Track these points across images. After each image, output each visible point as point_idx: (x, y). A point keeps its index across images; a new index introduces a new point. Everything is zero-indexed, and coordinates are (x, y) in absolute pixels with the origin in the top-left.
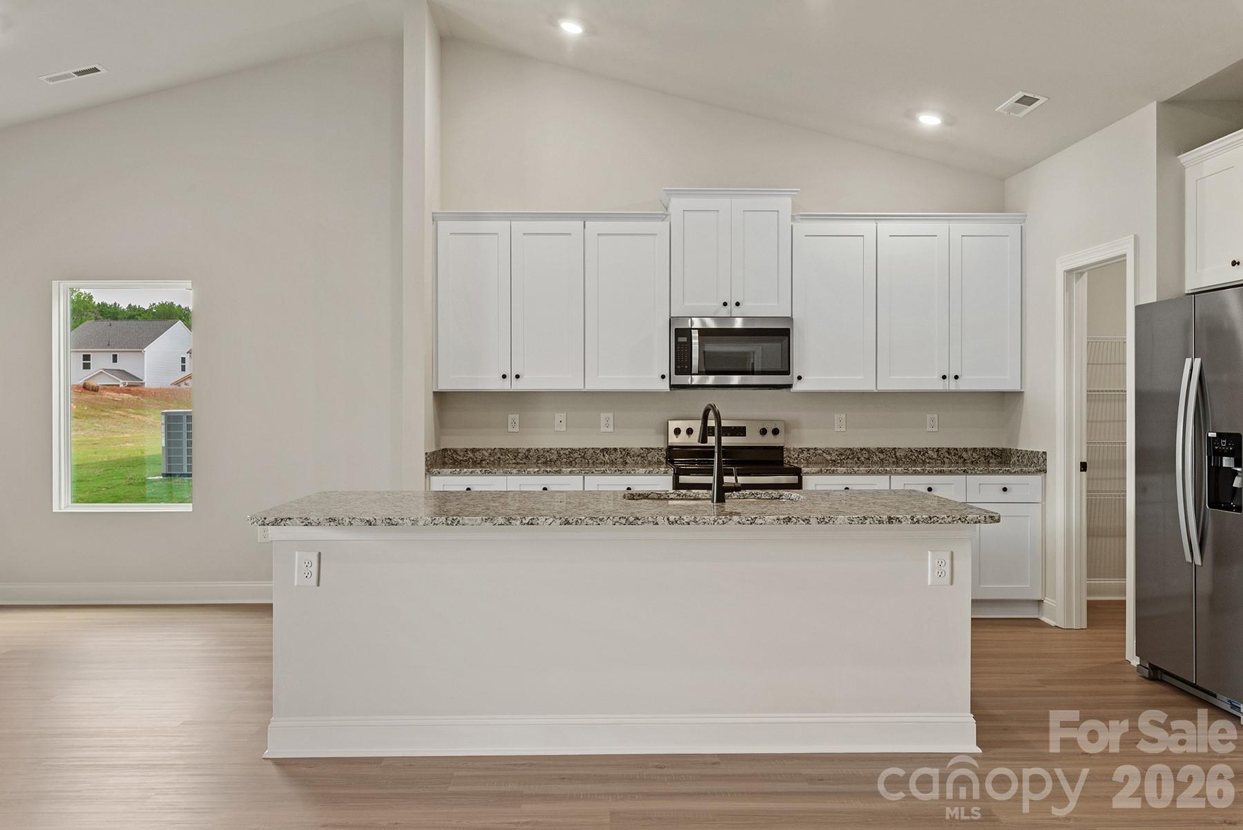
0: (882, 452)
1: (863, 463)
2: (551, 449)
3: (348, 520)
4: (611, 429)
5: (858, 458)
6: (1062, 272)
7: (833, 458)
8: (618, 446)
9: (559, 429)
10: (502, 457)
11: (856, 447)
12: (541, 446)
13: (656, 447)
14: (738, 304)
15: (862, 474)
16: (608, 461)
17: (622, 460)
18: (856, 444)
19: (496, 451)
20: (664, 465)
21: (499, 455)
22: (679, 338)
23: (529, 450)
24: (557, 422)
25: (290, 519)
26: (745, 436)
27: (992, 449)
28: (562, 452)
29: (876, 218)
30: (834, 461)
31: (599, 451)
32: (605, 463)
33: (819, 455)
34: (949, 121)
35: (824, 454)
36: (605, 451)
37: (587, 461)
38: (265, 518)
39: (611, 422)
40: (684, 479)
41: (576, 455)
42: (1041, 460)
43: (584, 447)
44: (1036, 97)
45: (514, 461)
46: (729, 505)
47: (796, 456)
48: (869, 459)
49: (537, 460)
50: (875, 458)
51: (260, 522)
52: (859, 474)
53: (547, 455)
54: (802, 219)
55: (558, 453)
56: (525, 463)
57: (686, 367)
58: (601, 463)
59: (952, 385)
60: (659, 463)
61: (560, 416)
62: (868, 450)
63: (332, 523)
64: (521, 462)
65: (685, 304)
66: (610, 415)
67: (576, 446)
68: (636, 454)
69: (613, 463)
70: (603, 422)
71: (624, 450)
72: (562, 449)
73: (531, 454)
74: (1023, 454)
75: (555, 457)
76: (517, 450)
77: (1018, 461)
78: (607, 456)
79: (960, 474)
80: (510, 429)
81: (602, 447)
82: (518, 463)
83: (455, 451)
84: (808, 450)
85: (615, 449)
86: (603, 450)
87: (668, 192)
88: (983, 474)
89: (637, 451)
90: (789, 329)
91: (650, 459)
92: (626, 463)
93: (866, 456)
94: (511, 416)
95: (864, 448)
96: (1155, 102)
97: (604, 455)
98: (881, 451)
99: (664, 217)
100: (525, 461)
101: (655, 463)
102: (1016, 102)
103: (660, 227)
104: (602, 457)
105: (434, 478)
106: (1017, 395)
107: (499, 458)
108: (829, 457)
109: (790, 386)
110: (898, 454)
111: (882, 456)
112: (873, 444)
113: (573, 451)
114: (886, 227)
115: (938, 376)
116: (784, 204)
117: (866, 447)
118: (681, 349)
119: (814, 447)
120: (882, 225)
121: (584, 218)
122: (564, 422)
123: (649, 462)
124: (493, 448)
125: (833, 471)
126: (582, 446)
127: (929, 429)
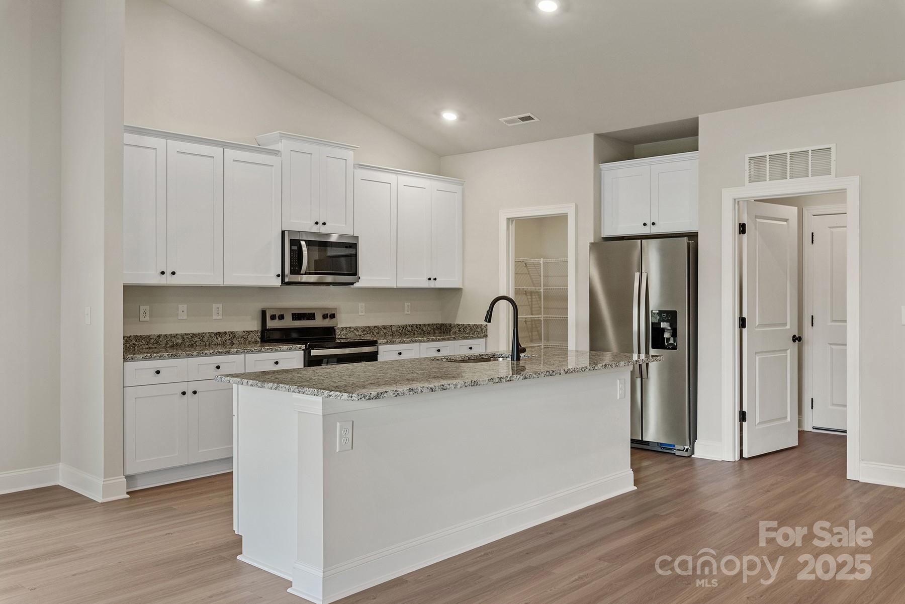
0: (385, 329)
2: (177, 335)
3: (420, 389)
4: (220, 317)
5: (373, 333)
6: (505, 219)
8: (227, 331)
9: (182, 318)
10: (136, 343)
11: (371, 325)
12: (168, 332)
16: (220, 343)
17: (230, 341)
19: (131, 338)
20: (259, 344)
21: (134, 342)
22: (292, 247)
23: (159, 336)
24: (180, 312)
25: (386, 392)
26: (315, 319)
27: (436, 324)
28: (185, 337)
31: (213, 335)
32: (218, 344)
33: (352, 331)
34: (462, 117)
35: (355, 332)
36: (218, 334)
37: (204, 343)
38: (371, 394)
39: (220, 311)
40: (314, 352)
41: (196, 339)
42: (485, 329)
43: (203, 332)
44: (532, 116)
45: (147, 346)
49: (166, 344)
51: (367, 397)
53: (173, 339)
54: (359, 167)
55: (183, 338)
56: (156, 348)
57: (297, 269)
58: (215, 344)
59: (432, 284)
60: (256, 342)
61: (183, 307)
63: (411, 393)
64: (153, 346)
66: (220, 306)
67: (196, 331)
68: (240, 336)
69: (223, 344)
71: (232, 333)
72: (185, 334)
73: (161, 339)
74: (465, 327)
75: (180, 341)
76: (149, 336)
77: (460, 331)
78: (219, 339)
79: (451, 340)
82: (150, 348)
85: (225, 333)
86: (216, 334)
87: (282, 135)
88: (462, 339)
89: (240, 334)
90: (356, 244)
91: (249, 339)
92: (233, 344)
93: (377, 331)
96: (593, 134)
97: (217, 338)
98: (385, 327)
100: (155, 345)
101: (253, 343)
102: (519, 118)
104: (216, 340)
106: (457, 291)
107: (134, 344)
110: (393, 329)
111: (385, 331)
113: (194, 335)
115: (426, 278)
117: (377, 325)
118: (293, 255)
119: (349, 326)
122: (185, 311)
123: (249, 341)
124: (129, 336)
126: (201, 331)
127: (406, 313)
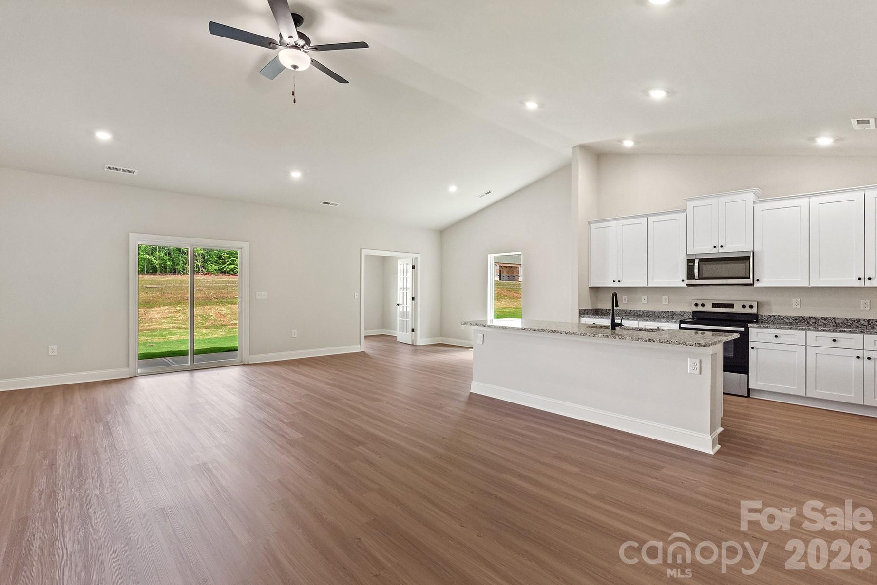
1: (811, 325)
7: (791, 321)
13: (688, 311)
14: (722, 246)
15: (786, 329)
18: (806, 314)
29: (810, 196)
30: (792, 323)
46: (617, 332)
47: (767, 319)
48: (815, 323)
50: (820, 323)
52: (784, 329)
62: (815, 318)
65: (695, 248)
70: (663, 300)
80: (624, 302)
81: (662, 311)
83: (602, 309)
84: (774, 316)
94: (624, 297)
95: (812, 317)
99: (684, 211)
103: (683, 216)
105: (582, 319)
108: (788, 321)
109: (752, 285)
112: (819, 315)
114: (815, 200)
116: (750, 197)
120: (813, 199)
121: (647, 216)
125: (768, 327)
